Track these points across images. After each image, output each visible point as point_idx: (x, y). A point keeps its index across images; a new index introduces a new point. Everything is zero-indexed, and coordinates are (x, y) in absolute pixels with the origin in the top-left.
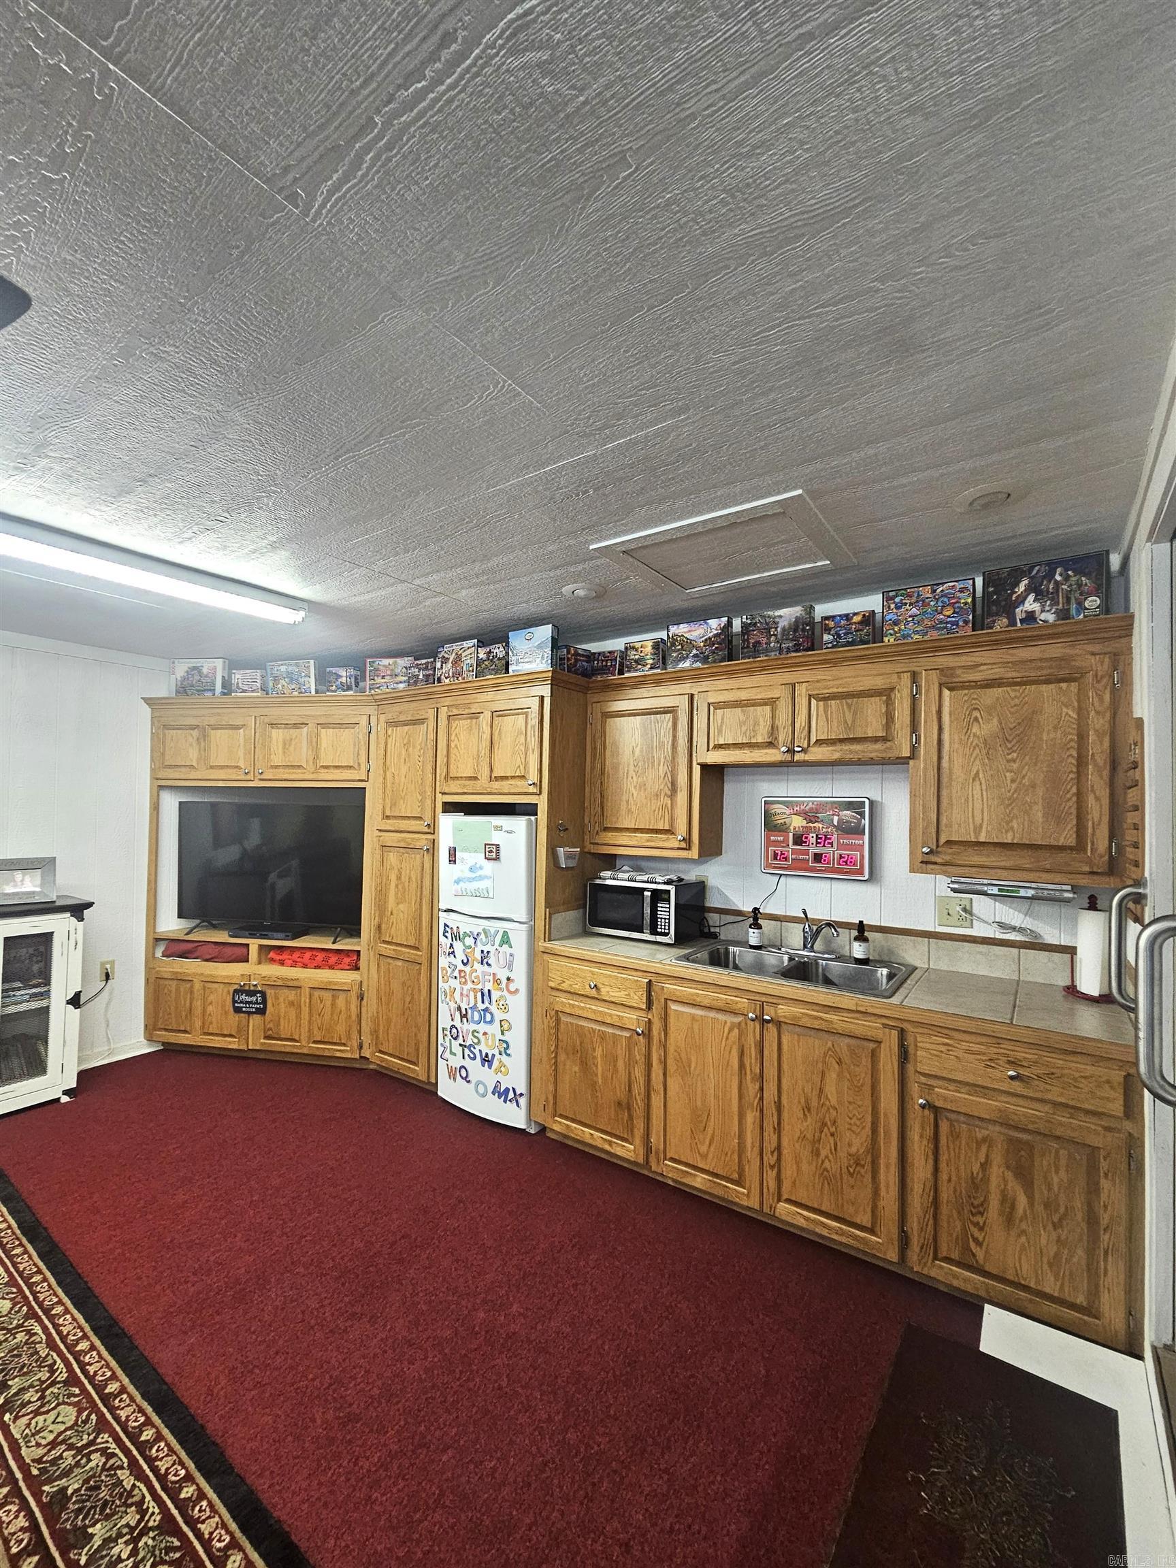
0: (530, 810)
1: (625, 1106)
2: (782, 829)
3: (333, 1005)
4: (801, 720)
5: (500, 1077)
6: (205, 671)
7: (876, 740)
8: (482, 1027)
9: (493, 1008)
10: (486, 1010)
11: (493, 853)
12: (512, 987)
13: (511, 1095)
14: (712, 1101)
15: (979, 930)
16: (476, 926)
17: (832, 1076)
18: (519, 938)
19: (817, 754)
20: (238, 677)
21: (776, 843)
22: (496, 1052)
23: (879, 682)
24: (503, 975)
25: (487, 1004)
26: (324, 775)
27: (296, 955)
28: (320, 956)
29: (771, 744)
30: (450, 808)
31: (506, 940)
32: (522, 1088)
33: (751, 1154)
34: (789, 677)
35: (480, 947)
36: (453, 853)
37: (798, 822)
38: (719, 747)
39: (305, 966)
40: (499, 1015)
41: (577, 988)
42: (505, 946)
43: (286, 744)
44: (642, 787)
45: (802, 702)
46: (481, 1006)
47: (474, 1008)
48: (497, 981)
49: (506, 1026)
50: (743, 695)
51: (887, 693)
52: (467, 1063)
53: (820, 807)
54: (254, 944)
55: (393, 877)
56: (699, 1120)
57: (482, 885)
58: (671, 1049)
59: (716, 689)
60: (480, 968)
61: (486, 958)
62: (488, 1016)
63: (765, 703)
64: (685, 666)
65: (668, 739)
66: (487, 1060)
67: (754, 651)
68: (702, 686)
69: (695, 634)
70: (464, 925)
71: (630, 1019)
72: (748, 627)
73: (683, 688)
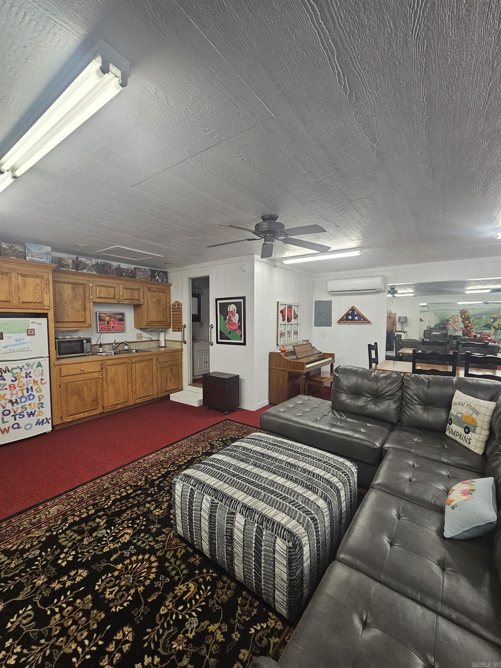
0: (45, 315)
1: (95, 400)
2: (104, 320)
4: (121, 293)
5: (39, 417)
7: (137, 300)
8: (28, 402)
9: (34, 393)
10: (31, 395)
11: (31, 332)
12: (43, 382)
13: (45, 421)
14: (120, 386)
15: (143, 339)
16: (20, 364)
18: (45, 363)
19: (125, 302)
21: (102, 324)
22: (37, 409)
23: (137, 287)
24: (38, 379)
25: (30, 392)
29: (114, 298)
31: (39, 365)
32: (49, 417)
33: (130, 393)
34: (117, 282)
35: (24, 371)
37: (107, 318)
38: (99, 297)
40: (37, 395)
41: (75, 373)
42: (39, 368)
44: (73, 308)
45: (120, 289)
46: (26, 395)
47: (23, 396)
48: (35, 382)
49: (41, 397)
50: (106, 284)
51: (138, 290)
52: (18, 421)
53: (113, 314)
56: (117, 392)
57: (24, 346)
58: (109, 379)
59: (98, 281)
60: (24, 380)
61: (27, 375)
62: (31, 397)
63: (112, 287)
64: (85, 271)
65: (82, 293)
66: (32, 414)
67: (106, 272)
68: (93, 279)
69: (88, 262)
70: (10, 366)
71: (96, 375)
72: (104, 265)
73: (87, 278)
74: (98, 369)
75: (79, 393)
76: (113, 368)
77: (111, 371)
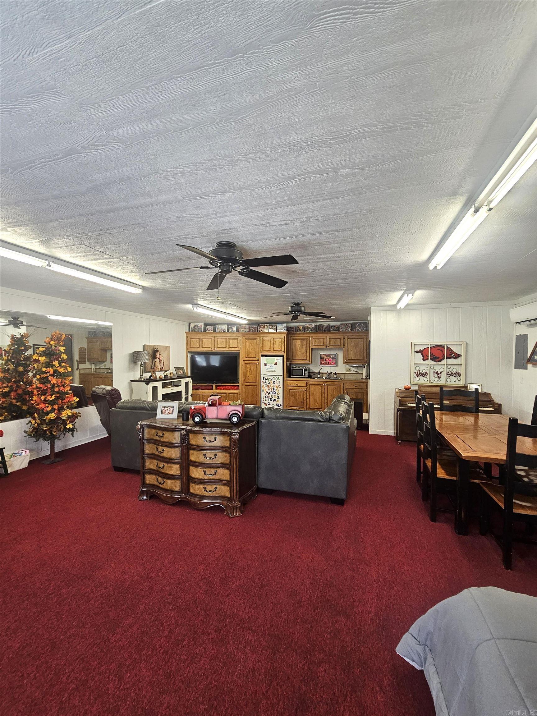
0: (283, 356)
1: (303, 402)
2: (323, 358)
3: (234, 397)
4: (328, 342)
5: (277, 403)
6: (199, 326)
7: (338, 345)
8: (273, 395)
9: (276, 391)
11: (276, 364)
12: (280, 387)
14: (317, 398)
15: (351, 372)
16: (272, 377)
17: (335, 391)
18: (281, 378)
19: (331, 347)
20: (207, 327)
21: (322, 361)
22: (277, 398)
23: (340, 337)
24: (278, 385)
26: (231, 349)
27: (224, 387)
28: (230, 387)
29: (323, 345)
30: (262, 356)
31: (278, 379)
32: (282, 404)
33: (323, 404)
34: (326, 335)
35: (273, 380)
36: (265, 365)
37: (325, 357)
38: (315, 345)
39: (227, 389)
40: (277, 392)
41: (293, 385)
43: (221, 343)
44: (300, 352)
45: (328, 339)
46: (273, 391)
48: (276, 386)
49: (279, 394)
50: (319, 337)
51: (340, 339)
52: (270, 402)
53: (329, 355)
54: (214, 386)
55: (248, 370)
56: (315, 401)
57: (273, 369)
58: (311, 391)
59: (315, 336)
60: (272, 384)
61: (274, 382)
62: (274, 393)
63: (322, 339)
64: (308, 331)
65: (305, 344)
66: (274, 400)
67: (320, 330)
68: (312, 335)
69: (310, 326)
70: (269, 377)
71: (303, 388)
72: (320, 326)
73: (309, 335)
74: (305, 385)
75: (295, 396)
76: (313, 386)
77: (312, 388)
